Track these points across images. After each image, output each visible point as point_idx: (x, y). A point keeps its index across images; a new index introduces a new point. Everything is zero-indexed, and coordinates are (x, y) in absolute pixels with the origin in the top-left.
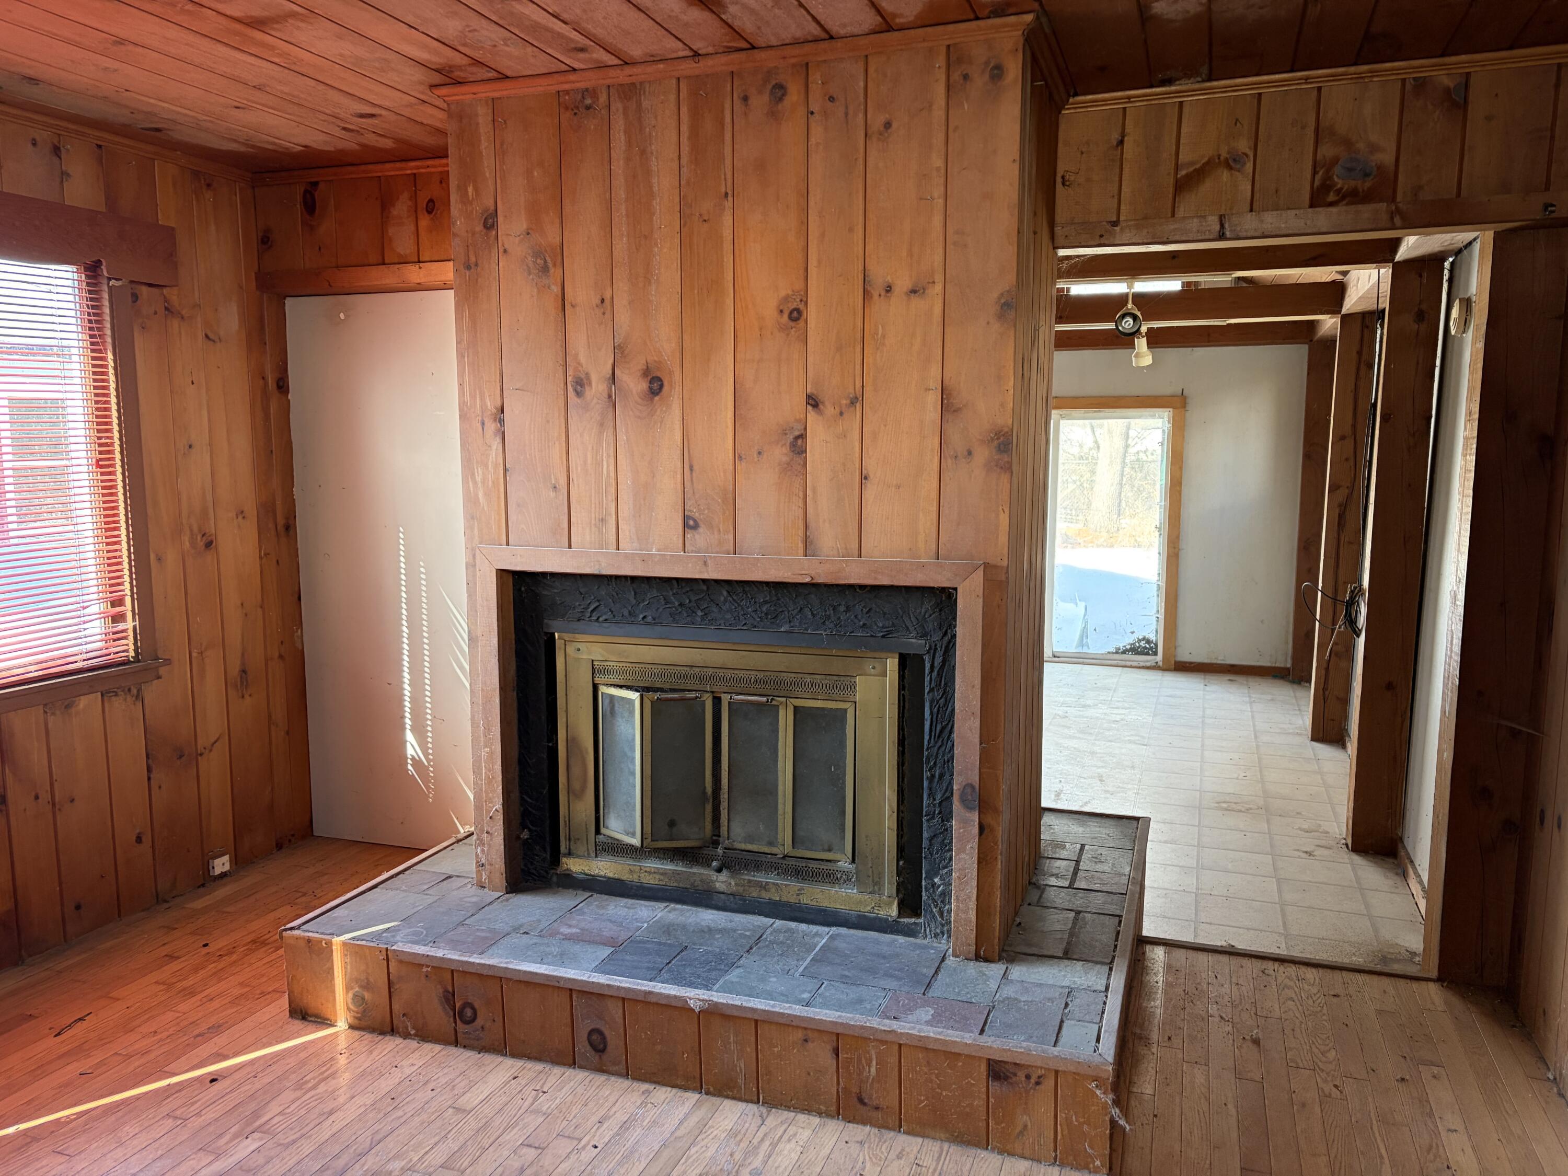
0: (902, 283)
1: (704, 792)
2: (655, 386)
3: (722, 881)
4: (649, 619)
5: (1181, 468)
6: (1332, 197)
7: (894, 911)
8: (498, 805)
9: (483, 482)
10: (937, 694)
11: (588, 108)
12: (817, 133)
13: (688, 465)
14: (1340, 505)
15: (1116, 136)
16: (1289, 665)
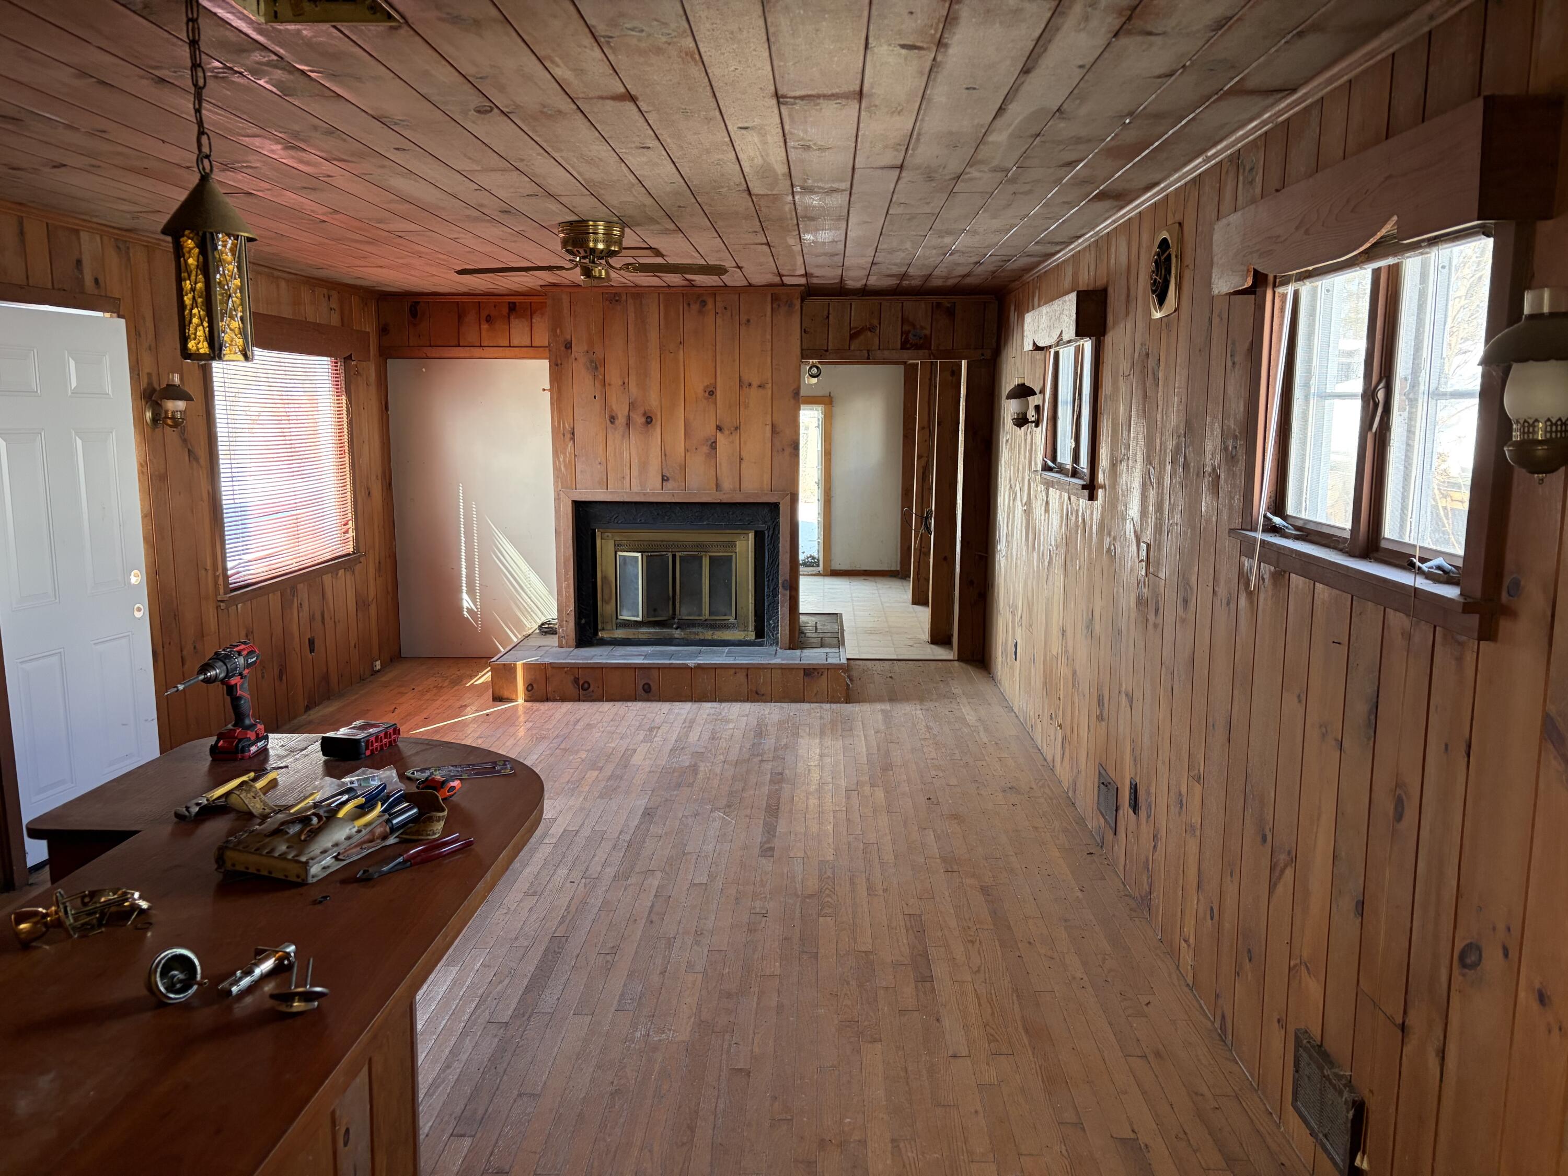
0: (755, 383)
1: (669, 596)
2: (649, 420)
3: (677, 634)
4: (643, 521)
5: (830, 444)
6: (908, 346)
7: (753, 637)
8: (572, 608)
9: (564, 461)
10: (771, 546)
11: (617, 301)
12: (719, 321)
13: (664, 455)
14: (923, 467)
15: (826, 313)
16: (899, 569)
